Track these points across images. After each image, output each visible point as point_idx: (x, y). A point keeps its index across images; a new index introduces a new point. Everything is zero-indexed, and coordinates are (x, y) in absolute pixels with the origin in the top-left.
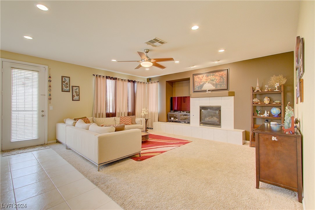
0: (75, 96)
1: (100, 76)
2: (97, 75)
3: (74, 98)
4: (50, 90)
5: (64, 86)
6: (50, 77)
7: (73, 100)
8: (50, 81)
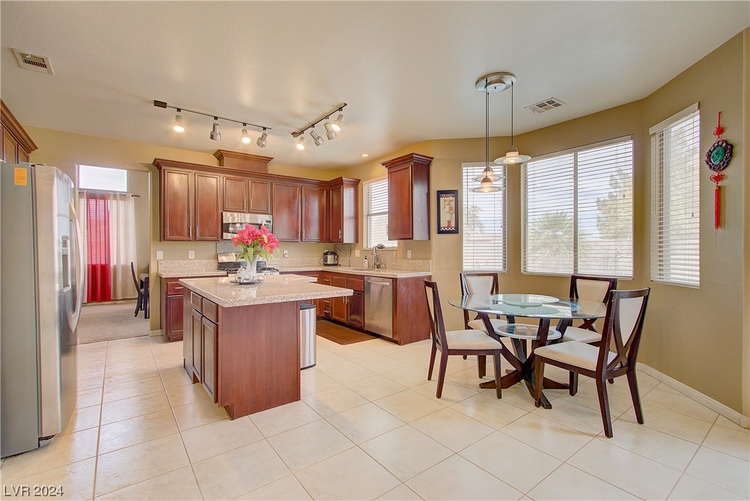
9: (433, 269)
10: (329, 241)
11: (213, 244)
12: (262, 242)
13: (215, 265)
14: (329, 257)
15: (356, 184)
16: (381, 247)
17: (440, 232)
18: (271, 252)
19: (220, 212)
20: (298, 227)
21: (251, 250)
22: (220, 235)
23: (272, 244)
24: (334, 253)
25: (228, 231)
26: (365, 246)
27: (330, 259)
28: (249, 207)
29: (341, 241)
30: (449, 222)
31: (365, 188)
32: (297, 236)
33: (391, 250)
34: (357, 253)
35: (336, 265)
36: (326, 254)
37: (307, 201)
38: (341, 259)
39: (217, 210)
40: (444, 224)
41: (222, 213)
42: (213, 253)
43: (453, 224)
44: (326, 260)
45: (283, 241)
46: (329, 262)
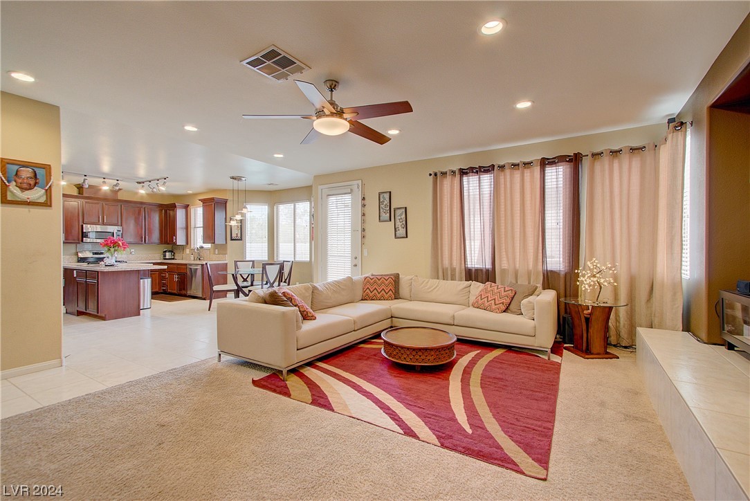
0: (400, 228)
1: (444, 174)
2: (436, 175)
3: (398, 232)
4: (363, 222)
5: (381, 210)
6: (364, 199)
7: (396, 237)
8: (364, 206)
9: (228, 260)
10: (166, 243)
11: (74, 245)
12: (119, 246)
13: (76, 259)
14: (167, 254)
15: (186, 207)
16: (202, 247)
17: (232, 240)
18: (124, 250)
19: (81, 224)
20: (142, 234)
21: (112, 249)
22: (80, 239)
23: (125, 246)
24: (172, 251)
25: (87, 236)
26: (192, 247)
27: (168, 255)
28: (104, 221)
29: (175, 244)
30: (237, 234)
31: (192, 211)
32: (142, 240)
33: (207, 249)
34: (188, 251)
35: (173, 259)
36: (165, 252)
37: (149, 217)
38: (176, 255)
39: (79, 223)
40: (234, 235)
41: (82, 226)
42: (74, 251)
43: (239, 235)
44: (165, 256)
45: (130, 243)
46: (167, 257)
